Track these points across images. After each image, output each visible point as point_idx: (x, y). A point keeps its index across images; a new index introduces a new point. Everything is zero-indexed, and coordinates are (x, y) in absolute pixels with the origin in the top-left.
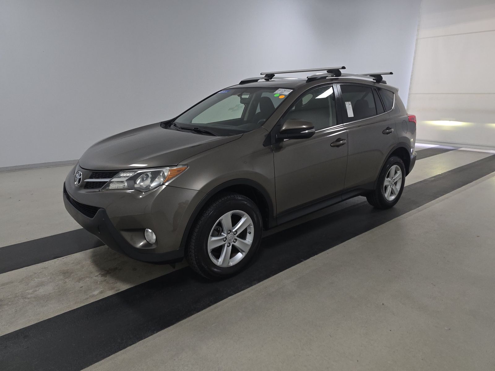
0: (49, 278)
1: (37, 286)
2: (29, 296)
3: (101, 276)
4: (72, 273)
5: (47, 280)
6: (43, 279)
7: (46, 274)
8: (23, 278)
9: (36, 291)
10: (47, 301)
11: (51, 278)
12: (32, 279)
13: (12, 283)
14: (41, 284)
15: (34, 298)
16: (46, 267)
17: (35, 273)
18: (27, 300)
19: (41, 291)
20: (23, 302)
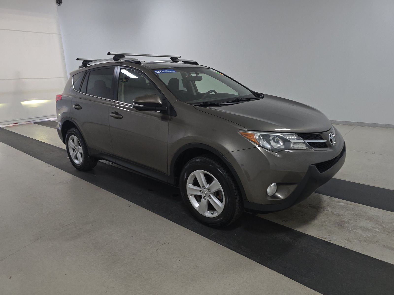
0: (355, 230)
1: (369, 230)
2: (380, 227)
3: (325, 208)
4: (337, 223)
5: (359, 230)
6: (360, 232)
7: (354, 234)
8: (373, 243)
9: (373, 227)
10: (373, 217)
11: (354, 229)
12: (368, 238)
13: (384, 246)
14: (365, 229)
15: (378, 224)
16: (347, 241)
17: (360, 241)
18: (384, 226)
19: (369, 225)
20: (387, 226)
